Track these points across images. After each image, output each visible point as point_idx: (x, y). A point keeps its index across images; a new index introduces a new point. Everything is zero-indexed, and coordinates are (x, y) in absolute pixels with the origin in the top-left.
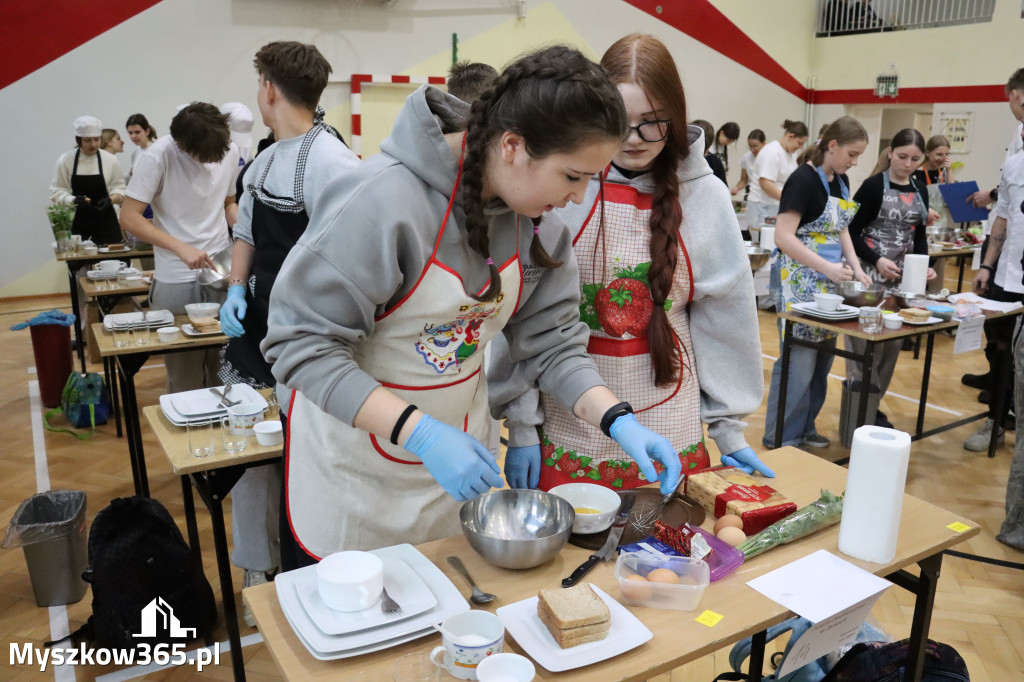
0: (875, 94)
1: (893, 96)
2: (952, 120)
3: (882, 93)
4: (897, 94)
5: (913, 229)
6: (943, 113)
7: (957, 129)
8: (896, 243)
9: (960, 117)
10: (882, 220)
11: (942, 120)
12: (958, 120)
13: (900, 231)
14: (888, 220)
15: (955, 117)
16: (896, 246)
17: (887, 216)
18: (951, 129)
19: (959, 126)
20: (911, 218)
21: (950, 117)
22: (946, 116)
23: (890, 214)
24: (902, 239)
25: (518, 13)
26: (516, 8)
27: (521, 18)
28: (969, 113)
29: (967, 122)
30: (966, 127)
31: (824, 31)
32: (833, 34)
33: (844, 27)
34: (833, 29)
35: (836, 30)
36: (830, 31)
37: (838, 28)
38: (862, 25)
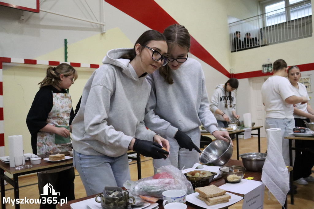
0: (262, 72)
1: (271, 72)
2: (302, 79)
3: (265, 71)
25: (101, 31)
26: (100, 29)
27: (103, 34)
28: (309, 75)
29: (309, 79)
30: (309, 81)
31: (234, 50)
32: (238, 51)
33: (243, 47)
34: (238, 48)
35: (239, 49)
36: (237, 49)
37: (240, 47)
38: (251, 46)
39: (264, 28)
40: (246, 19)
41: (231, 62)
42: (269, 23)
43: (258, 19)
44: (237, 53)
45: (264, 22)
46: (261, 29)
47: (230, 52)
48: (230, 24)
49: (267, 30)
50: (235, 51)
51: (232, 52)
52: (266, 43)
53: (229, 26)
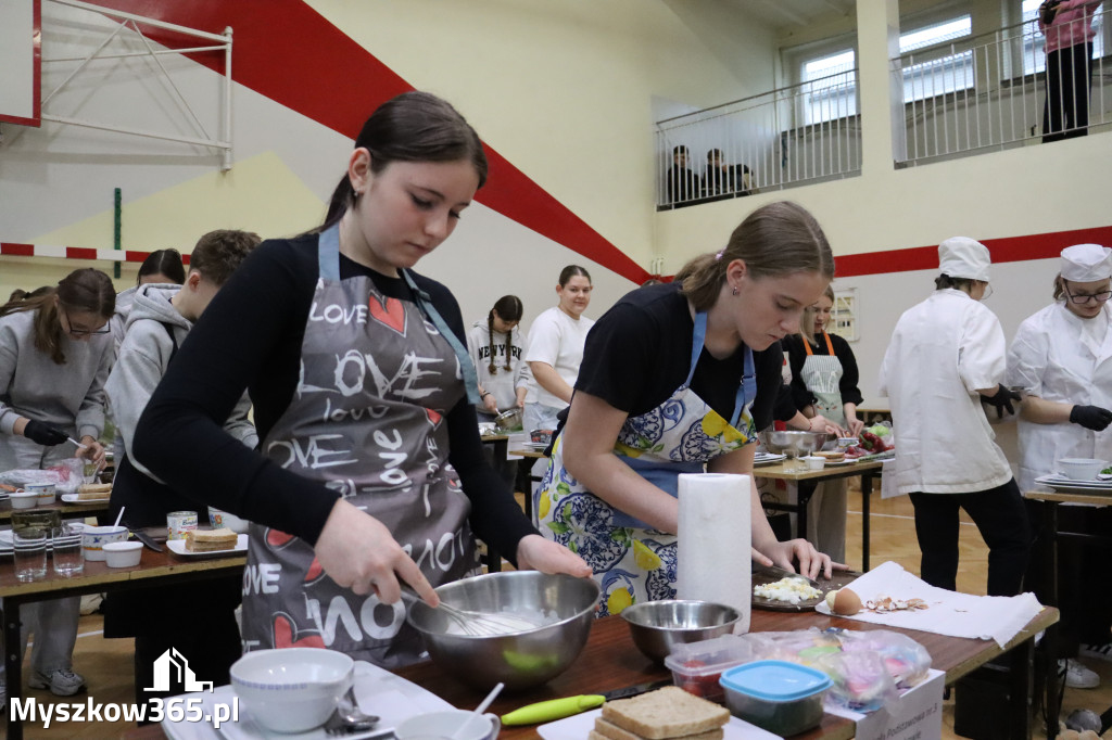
5: (433, 421)
7: (840, 311)
8: (384, 477)
9: (842, 295)
10: (316, 401)
13: (387, 430)
14: (338, 399)
16: (389, 490)
17: (330, 381)
19: (842, 307)
20: (418, 385)
23: (339, 372)
24: (401, 458)
25: (222, 163)
26: (218, 159)
27: (225, 172)
28: (852, 289)
29: (852, 302)
30: (851, 308)
31: (667, 203)
32: (678, 206)
33: (690, 197)
34: (676, 199)
35: (680, 201)
36: (673, 202)
37: (683, 198)
38: (711, 192)
39: (793, 131)
40: (728, 104)
41: (657, 240)
42: (815, 114)
43: (775, 102)
44: (674, 212)
45: (795, 112)
46: (784, 134)
47: (655, 209)
48: (658, 123)
49: (801, 137)
50: (668, 208)
51: (661, 208)
52: (750, 188)
53: (657, 130)
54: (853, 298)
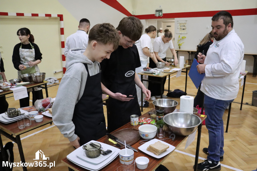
0: (155, 15)
1: (161, 16)
2: (181, 23)
3: (157, 15)
4: (163, 15)
6: (178, 21)
7: (183, 26)
9: (184, 22)
11: (178, 23)
12: (183, 23)
15: (182, 22)
18: (181, 26)
19: (183, 25)
21: (180, 22)
22: (179, 22)
28: (186, 21)
29: (186, 24)
30: (186, 25)
41: (134, 6)
54: (186, 23)
